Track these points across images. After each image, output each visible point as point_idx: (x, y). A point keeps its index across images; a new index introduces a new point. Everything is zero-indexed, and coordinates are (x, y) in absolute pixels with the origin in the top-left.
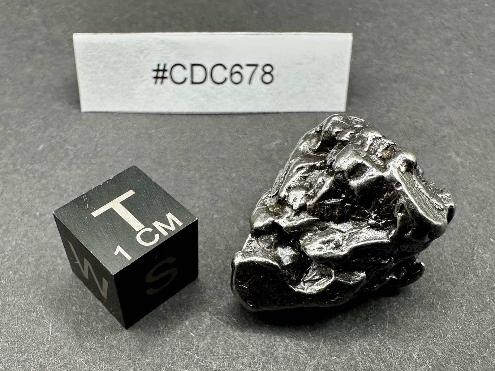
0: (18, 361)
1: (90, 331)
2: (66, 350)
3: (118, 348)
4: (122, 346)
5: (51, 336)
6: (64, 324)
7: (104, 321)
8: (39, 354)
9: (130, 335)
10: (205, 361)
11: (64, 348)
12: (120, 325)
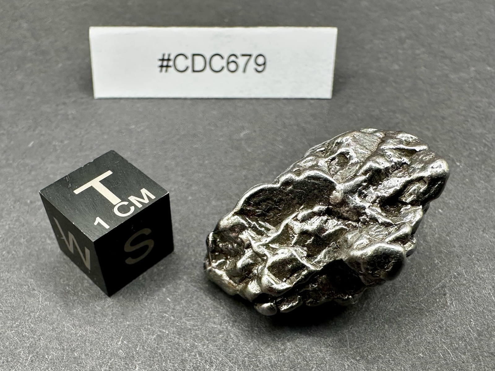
0: (11, 327)
1: (76, 300)
2: (55, 317)
3: (102, 314)
4: (105, 312)
5: (41, 305)
6: (53, 294)
7: (89, 291)
8: (30, 321)
9: (113, 301)
10: (180, 322)
11: (53, 315)
12: (103, 293)
